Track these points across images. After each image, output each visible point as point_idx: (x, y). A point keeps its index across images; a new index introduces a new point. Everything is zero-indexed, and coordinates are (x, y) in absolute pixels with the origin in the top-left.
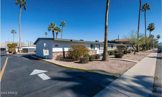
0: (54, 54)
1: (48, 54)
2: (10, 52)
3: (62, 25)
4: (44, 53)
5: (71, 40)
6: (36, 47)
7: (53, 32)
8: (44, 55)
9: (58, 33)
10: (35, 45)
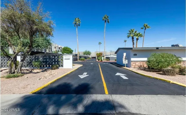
0: (132, 63)
1: (127, 63)
2: (99, 60)
3: (144, 28)
4: (124, 61)
5: (157, 48)
6: (117, 56)
7: (133, 38)
8: (124, 63)
9: (138, 39)
10: (116, 54)
